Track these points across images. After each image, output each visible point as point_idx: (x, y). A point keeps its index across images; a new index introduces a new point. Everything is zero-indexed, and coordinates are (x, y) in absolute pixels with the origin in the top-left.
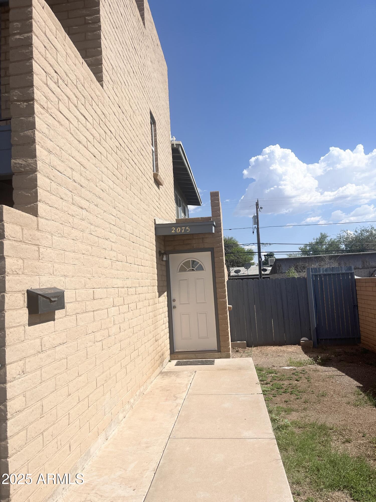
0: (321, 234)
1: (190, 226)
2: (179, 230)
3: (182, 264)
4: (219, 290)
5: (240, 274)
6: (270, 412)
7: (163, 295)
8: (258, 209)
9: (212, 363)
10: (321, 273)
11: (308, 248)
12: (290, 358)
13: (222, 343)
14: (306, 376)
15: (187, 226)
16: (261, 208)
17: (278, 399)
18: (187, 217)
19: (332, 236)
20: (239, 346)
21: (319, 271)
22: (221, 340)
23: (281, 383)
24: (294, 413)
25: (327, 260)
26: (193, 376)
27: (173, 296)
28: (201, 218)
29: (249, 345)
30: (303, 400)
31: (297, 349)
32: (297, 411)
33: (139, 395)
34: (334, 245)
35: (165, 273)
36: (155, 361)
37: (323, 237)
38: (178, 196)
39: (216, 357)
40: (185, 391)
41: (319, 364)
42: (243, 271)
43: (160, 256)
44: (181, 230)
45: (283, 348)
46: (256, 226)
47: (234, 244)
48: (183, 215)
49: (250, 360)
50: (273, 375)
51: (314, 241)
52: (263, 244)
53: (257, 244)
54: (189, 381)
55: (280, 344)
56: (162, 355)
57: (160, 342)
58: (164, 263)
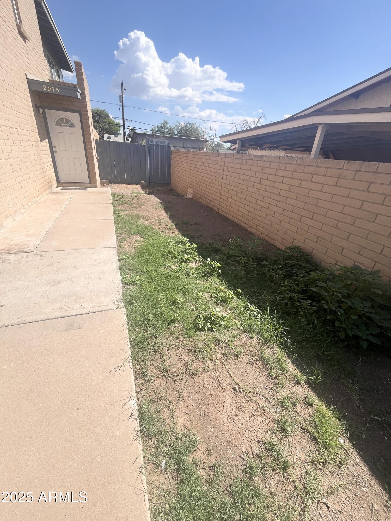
0: (165, 120)
1: (59, 88)
2: (49, 89)
3: (57, 119)
4: (87, 144)
5: (111, 140)
6: (114, 211)
7: (44, 141)
8: (123, 90)
9: (86, 190)
10: (154, 143)
11: (156, 129)
12: (133, 191)
13: (92, 179)
14: (138, 198)
15: (56, 87)
16: (125, 89)
17: (120, 206)
18: (61, 81)
19: (171, 124)
20: (105, 183)
21: (153, 143)
22: (91, 177)
23: (124, 200)
24: (126, 212)
25: (162, 138)
26: (72, 195)
27: (54, 143)
28: (72, 84)
29: (111, 183)
30: (132, 207)
31: (139, 186)
32: (128, 210)
33: (35, 202)
34: (171, 131)
35: (43, 124)
36: (45, 185)
37: (166, 123)
38: (50, 57)
39: (89, 187)
40: (67, 202)
41: (147, 194)
42: (113, 138)
43: (36, 109)
44: (52, 89)
45: (131, 186)
46: (122, 104)
47: (106, 115)
48: (57, 77)
49: (109, 189)
50: (120, 197)
51: (160, 125)
52: (126, 119)
53: (122, 119)
54: (69, 197)
55: (129, 184)
56: (50, 182)
57: (47, 173)
58: (42, 116)
